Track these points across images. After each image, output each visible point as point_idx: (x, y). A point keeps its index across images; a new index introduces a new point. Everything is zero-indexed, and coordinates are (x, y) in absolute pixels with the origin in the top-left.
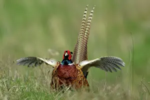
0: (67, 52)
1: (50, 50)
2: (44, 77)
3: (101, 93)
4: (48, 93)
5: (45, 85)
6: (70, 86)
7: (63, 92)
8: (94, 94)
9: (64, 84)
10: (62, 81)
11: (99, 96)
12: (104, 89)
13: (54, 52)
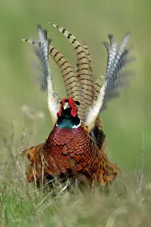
0: (66, 101)
1: (25, 108)
2: (14, 164)
3: (133, 198)
4: (22, 198)
5: (16, 180)
6: (68, 182)
7: (54, 195)
8: (118, 200)
9: (56, 179)
10: (50, 173)
11: (128, 205)
12: (140, 189)
13: (33, 113)
